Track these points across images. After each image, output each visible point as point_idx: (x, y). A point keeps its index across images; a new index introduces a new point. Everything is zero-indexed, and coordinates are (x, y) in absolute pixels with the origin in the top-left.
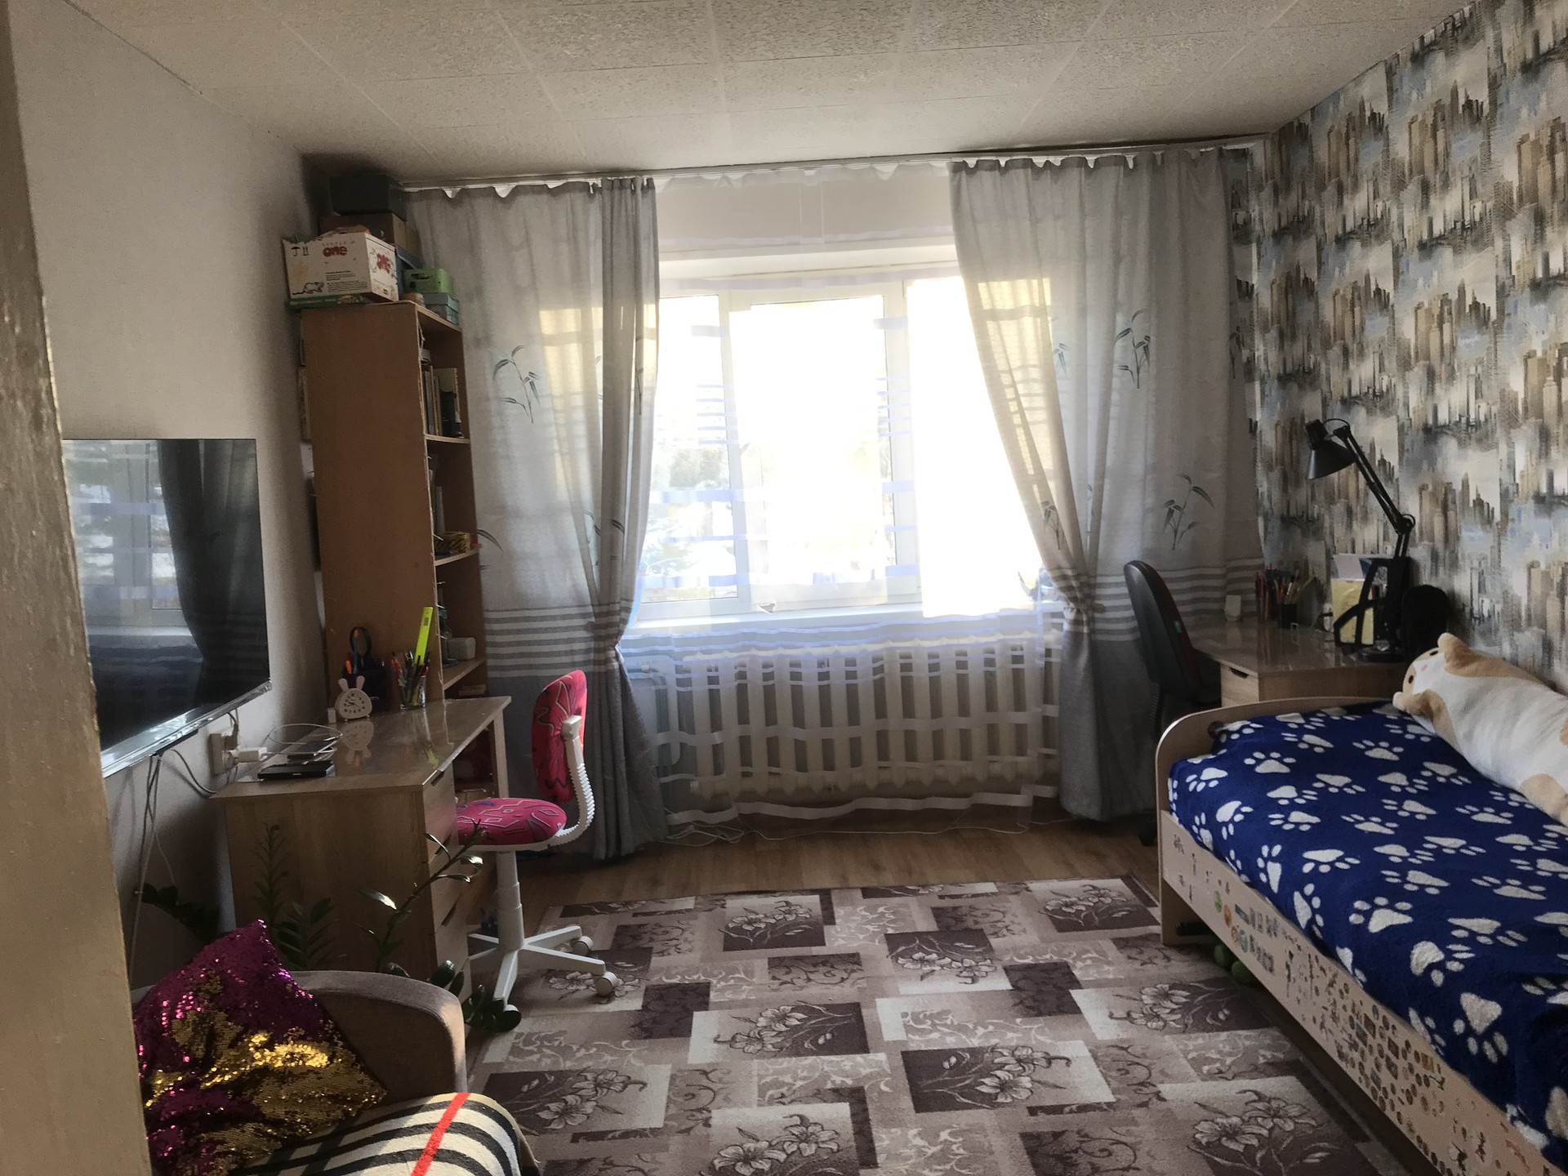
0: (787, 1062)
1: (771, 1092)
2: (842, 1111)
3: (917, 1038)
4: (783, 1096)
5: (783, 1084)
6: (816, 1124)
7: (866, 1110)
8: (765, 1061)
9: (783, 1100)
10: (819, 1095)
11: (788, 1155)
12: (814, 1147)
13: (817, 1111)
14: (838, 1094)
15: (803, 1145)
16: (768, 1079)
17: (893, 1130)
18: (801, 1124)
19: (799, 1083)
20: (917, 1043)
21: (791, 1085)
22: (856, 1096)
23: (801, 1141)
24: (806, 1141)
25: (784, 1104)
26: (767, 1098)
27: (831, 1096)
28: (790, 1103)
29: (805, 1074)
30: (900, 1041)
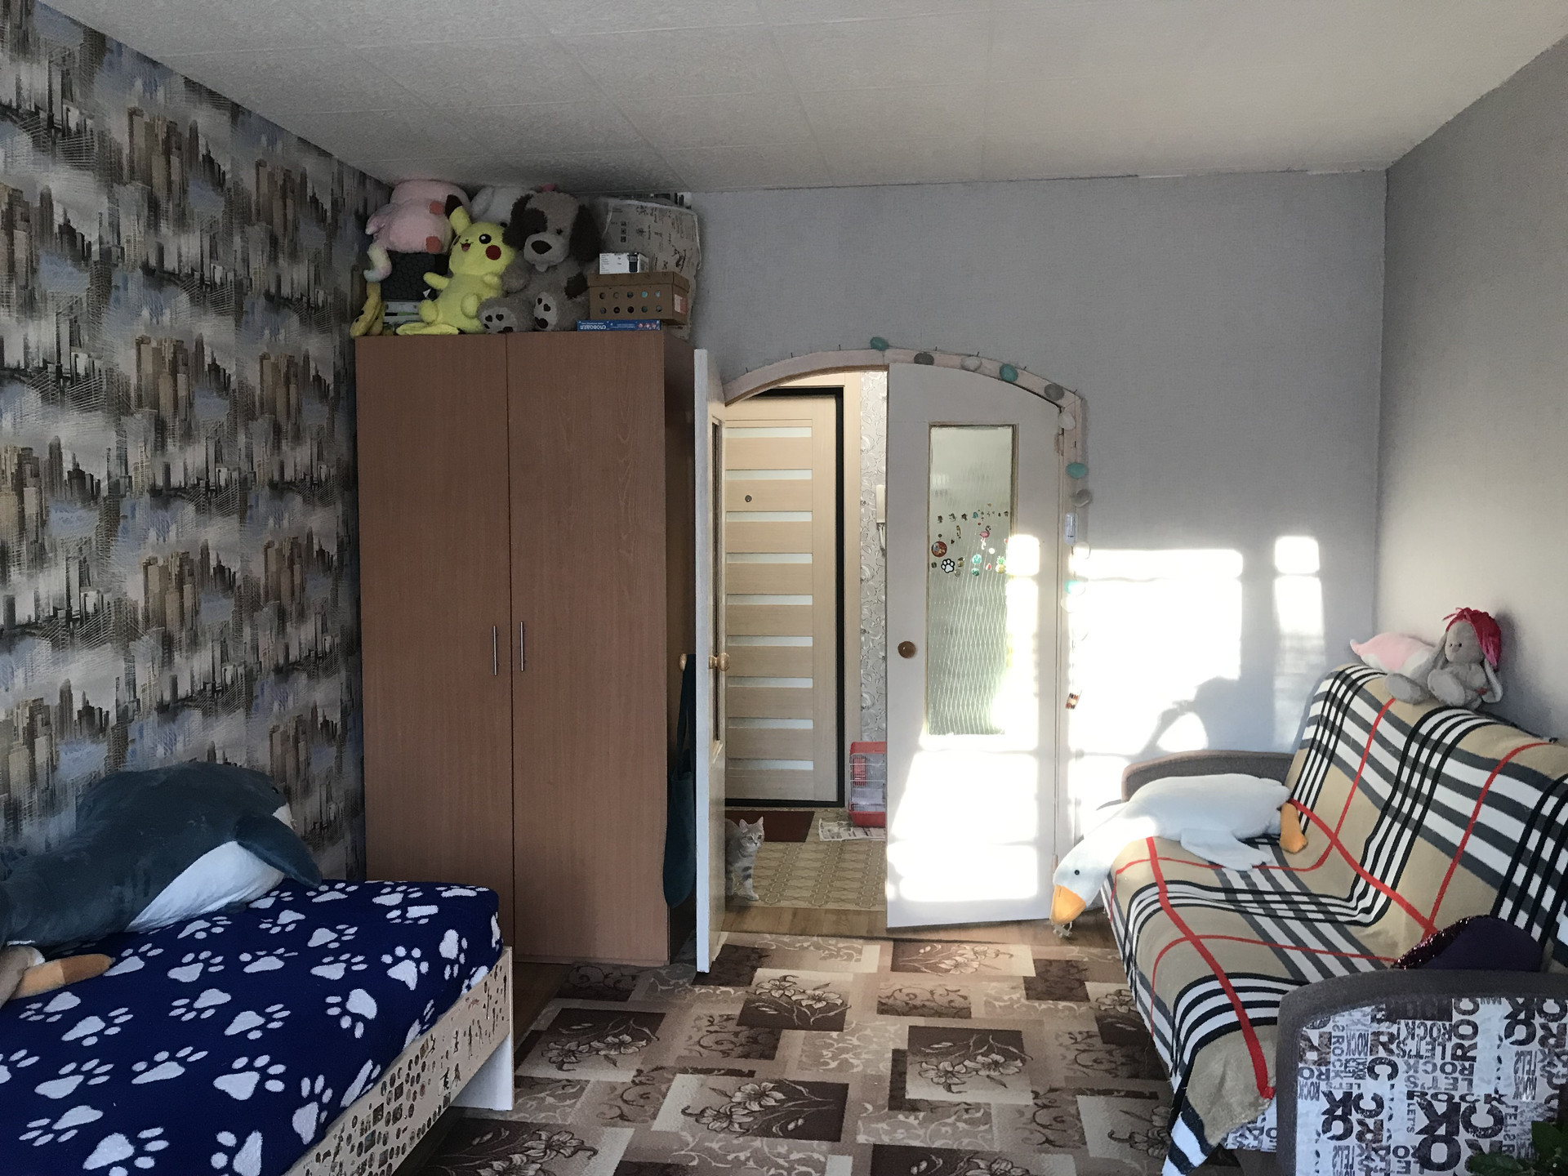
0: (966, 1144)
1: (979, 1115)
2: (915, 1090)
3: (816, 1156)
4: (967, 1111)
5: (965, 1121)
6: (938, 1084)
7: (891, 1091)
8: (987, 1148)
9: (967, 1107)
10: (933, 1108)
11: (962, 1063)
12: (941, 1066)
13: (938, 1095)
14: (914, 1107)
15: (950, 1069)
16: (982, 1128)
17: (874, 1073)
18: (950, 1085)
19: (950, 1121)
20: (817, 1148)
21: (959, 1119)
22: (898, 1101)
23: (951, 1072)
24: (947, 1072)
25: (965, 1103)
26: (982, 1111)
27: (919, 1105)
28: (959, 1104)
29: (944, 1129)
30: (834, 1154)
